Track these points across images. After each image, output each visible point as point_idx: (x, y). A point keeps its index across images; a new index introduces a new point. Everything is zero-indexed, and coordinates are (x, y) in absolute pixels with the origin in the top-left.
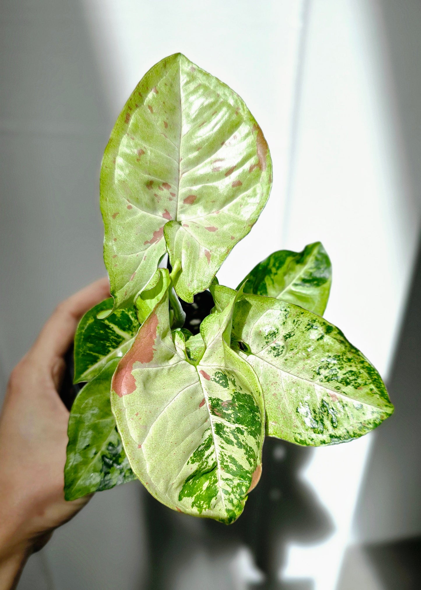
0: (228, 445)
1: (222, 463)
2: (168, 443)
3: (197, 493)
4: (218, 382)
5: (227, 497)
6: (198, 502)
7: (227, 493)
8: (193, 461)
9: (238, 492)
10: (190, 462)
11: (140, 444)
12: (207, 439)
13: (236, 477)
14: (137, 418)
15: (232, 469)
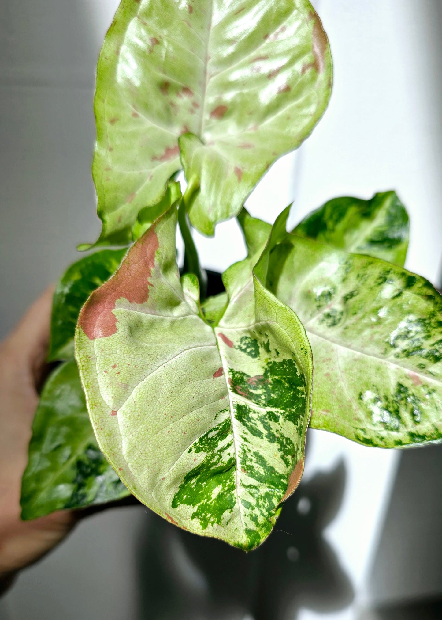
0: (255, 437)
1: (243, 461)
2: (160, 415)
3: (203, 502)
4: (245, 350)
5: (248, 511)
6: (203, 514)
7: (248, 505)
8: (198, 450)
9: (266, 505)
10: (194, 449)
11: (115, 410)
12: (223, 423)
13: (264, 484)
14: (113, 371)
15: (258, 473)
